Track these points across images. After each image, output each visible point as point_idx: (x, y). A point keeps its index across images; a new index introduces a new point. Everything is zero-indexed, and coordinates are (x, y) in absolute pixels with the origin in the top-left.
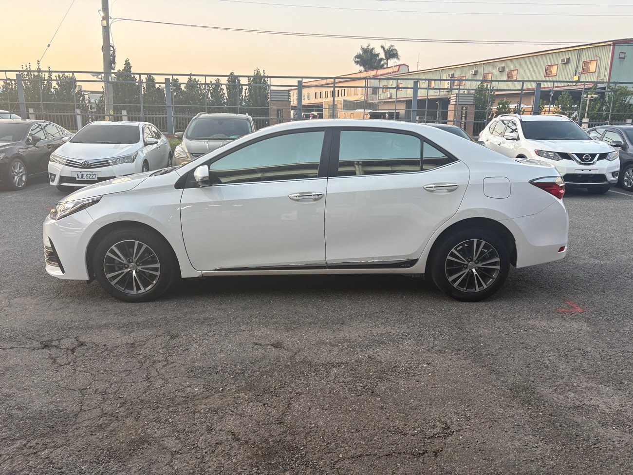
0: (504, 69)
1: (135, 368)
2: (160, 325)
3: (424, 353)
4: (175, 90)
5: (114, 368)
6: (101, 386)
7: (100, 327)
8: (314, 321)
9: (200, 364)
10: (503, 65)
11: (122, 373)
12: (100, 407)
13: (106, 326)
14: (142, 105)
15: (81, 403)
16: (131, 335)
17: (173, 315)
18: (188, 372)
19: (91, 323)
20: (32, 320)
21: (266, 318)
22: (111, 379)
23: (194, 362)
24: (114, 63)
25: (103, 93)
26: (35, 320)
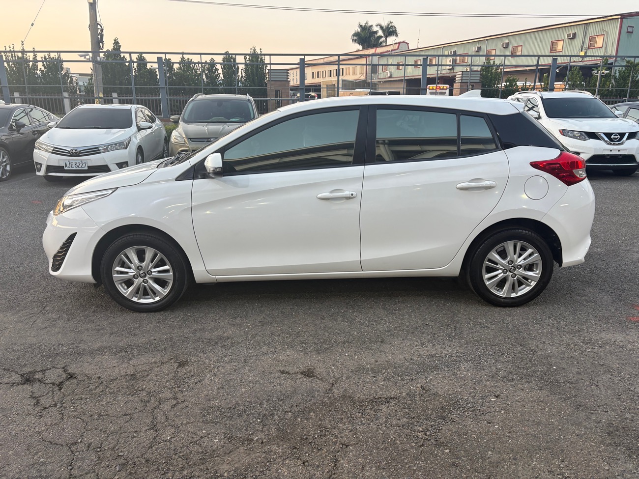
0: (508, 44)
1: (137, 411)
2: (165, 348)
3: (488, 380)
4: (168, 71)
5: (111, 412)
6: (94, 438)
7: (92, 353)
8: (348, 339)
9: (217, 402)
10: (507, 41)
11: (121, 418)
12: (94, 472)
13: (101, 351)
14: (133, 87)
15: (71, 465)
16: (131, 363)
17: (179, 333)
18: (204, 416)
19: (82, 346)
20: (12, 344)
21: (291, 335)
22: (108, 427)
23: (209, 400)
24: (102, 42)
25: (92, 75)
26: (16, 344)
